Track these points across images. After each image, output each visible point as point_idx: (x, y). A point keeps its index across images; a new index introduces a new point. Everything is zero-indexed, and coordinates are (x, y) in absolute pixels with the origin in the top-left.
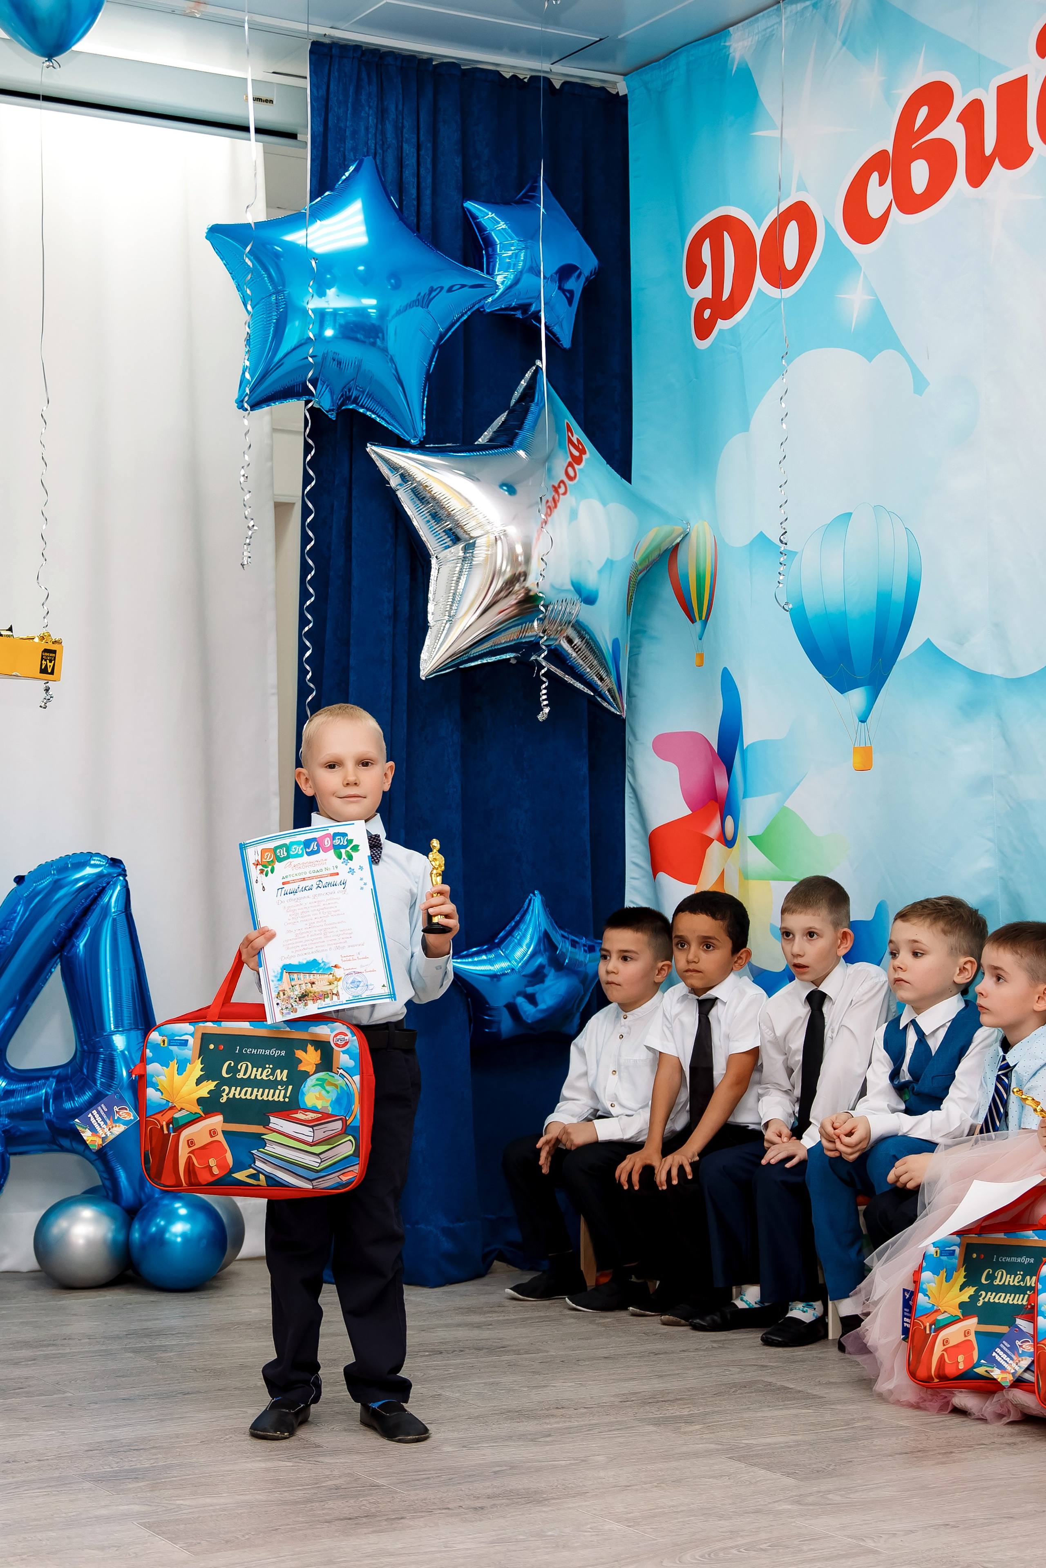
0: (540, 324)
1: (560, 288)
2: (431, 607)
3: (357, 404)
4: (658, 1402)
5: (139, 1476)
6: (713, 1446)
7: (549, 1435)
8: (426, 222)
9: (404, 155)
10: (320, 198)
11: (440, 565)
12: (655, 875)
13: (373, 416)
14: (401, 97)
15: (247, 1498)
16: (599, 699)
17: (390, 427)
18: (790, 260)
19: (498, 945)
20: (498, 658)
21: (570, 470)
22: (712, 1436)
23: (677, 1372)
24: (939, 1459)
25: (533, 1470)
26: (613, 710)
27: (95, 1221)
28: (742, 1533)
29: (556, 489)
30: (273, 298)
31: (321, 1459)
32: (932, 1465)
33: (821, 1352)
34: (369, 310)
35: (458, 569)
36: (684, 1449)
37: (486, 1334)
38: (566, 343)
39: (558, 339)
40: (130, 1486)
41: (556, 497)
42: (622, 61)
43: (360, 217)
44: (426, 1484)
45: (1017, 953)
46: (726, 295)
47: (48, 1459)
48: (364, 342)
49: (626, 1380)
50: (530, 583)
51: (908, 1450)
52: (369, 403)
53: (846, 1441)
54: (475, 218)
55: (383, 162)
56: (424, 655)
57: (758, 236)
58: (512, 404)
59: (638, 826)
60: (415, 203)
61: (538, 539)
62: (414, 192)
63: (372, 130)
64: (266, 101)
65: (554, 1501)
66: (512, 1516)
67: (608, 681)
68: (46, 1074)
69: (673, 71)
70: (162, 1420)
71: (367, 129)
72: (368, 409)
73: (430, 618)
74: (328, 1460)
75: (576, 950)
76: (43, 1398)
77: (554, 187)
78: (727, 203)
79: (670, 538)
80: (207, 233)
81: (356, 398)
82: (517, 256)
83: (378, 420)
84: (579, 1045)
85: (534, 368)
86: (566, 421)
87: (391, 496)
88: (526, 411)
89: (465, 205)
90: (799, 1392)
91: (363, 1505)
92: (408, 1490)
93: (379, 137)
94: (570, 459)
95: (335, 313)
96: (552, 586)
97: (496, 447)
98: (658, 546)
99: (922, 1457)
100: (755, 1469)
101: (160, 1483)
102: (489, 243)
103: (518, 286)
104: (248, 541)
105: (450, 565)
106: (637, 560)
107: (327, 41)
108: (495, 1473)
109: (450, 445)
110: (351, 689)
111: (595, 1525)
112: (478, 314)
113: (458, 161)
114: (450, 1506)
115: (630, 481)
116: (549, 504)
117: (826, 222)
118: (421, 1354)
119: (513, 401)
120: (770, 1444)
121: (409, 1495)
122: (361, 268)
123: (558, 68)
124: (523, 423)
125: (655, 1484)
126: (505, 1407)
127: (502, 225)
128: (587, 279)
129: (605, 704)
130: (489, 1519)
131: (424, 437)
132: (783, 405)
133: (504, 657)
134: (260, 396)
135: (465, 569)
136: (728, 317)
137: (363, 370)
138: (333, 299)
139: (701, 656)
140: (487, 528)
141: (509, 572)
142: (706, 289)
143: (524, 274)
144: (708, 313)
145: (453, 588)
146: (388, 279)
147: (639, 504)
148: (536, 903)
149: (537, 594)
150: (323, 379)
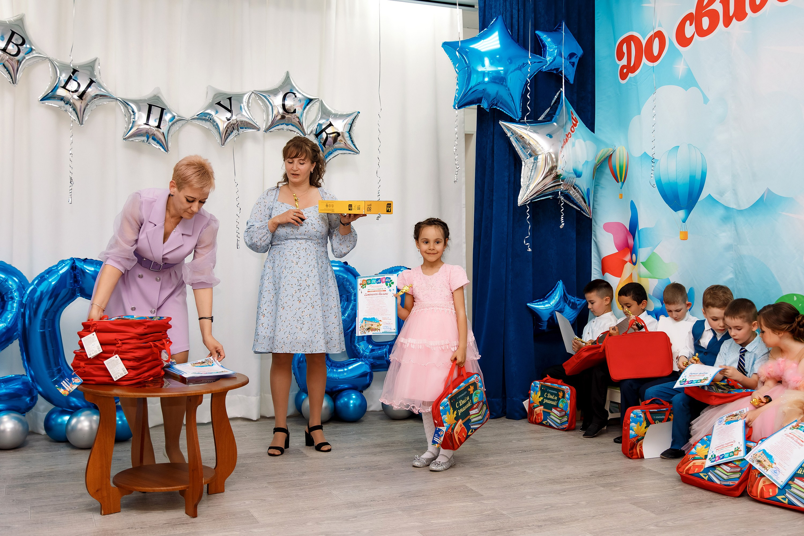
0: (562, 75)
1: (570, 62)
2: (522, 179)
3: (497, 106)
4: (604, 476)
5: (418, 509)
6: (624, 498)
7: (565, 491)
8: (521, 38)
9: (513, 14)
10: (482, 32)
11: (525, 164)
12: (603, 274)
13: (503, 110)
15: (456, 519)
16: (582, 212)
17: (509, 114)
18: (656, 52)
19: (546, 299)
20: (546, 197)
21: (572, 129)
22: (624, 492)
23: (610, 462)
24: (708, 505)
25: (559, 508)
26: (587, 215)
29: (567, 136)
30: (466, 68)
31: (483, 501)
32: (705, 508)
34: (501, 72)
35: (532, 167)
36: (614, 499)
37: (541, 443)
38: (572, 82)
39: (569, 81)
40: (415, 513)
41: (567, 138)
43: (498, 38)
44: (520, 514)
46: (632, 64)
48: (499, 83)
50: (557, 170)
51: (695, 501)
52: (501, 106)
53: (673, 496)
54: (539, 37)
56: (519, 197)
57: (644, 43)
58: (552, 105)
59: (596, 256)
60: (517, 31)
61: (560, 154)
62: (517, 27)
63: (502, 5)
65: (567, 523)
66: (552, 530)
67: (586, 206)
68: (386, 344)
70: (426, 482)
71: (500, 4)
72: (501, 108)
73: (522, 184)
74: (485, 502)
76: (384, 470)
77: (567, 25)
78: (632, 30)
79: (608, 153)
80: (442, 45)
81: (497, 104)
82: (554, 50)
83: (504, 112)
85: (560, 91)
86: (571, 110)
87: (508, 140)
88: (557, 108)
89: (536, 32)
90: (655, 472)
91: (498, 524)
92: (514, 517)
93: (504, 7)
94: (572, 125)
95: (488, 73)
96: (566, 171)
97: (546, 122)
98: (604, 155)
100: (640, 509)
101: (425, 512)
102: (544, 46)
103: (555, 62)
104: (457, 173)
105: (529, 165)
106: (596, 162)
108: (546, 509)
109: (529, 120)
110: (494, 208)
112: (540, 72)
113: (533, 15)
114: (530, 525)
115: (594, 132)
116: (564, 141)
117: (669, 38)
118: (518, 452)
119: (552, 104)
120: (645, 497)
121: (514, 519)
122: (498, 56)
124: (555, 112)
125: (604, 516)
126: (549, 478)
127: (549, 40)
128: (579, 58)
129: (584, 214)
130: (544, 531)
131: (521, 118)
132: (654, 111)
133: (548, 197)
134: (462, 104)
135: (534, 166)
136: (633, 72)
137: (499, 94)
138: (487, 67)
139: (621, 195)
140: (543, 152)
141: (550, 166)
142: (624, 62)
143: (557, 57)
144: (625, 71)
145: (530, 173)
146: (508, 60)
147: (597, 141)
148: (560, 284)
149: (561, 175)
150: (484, 98)
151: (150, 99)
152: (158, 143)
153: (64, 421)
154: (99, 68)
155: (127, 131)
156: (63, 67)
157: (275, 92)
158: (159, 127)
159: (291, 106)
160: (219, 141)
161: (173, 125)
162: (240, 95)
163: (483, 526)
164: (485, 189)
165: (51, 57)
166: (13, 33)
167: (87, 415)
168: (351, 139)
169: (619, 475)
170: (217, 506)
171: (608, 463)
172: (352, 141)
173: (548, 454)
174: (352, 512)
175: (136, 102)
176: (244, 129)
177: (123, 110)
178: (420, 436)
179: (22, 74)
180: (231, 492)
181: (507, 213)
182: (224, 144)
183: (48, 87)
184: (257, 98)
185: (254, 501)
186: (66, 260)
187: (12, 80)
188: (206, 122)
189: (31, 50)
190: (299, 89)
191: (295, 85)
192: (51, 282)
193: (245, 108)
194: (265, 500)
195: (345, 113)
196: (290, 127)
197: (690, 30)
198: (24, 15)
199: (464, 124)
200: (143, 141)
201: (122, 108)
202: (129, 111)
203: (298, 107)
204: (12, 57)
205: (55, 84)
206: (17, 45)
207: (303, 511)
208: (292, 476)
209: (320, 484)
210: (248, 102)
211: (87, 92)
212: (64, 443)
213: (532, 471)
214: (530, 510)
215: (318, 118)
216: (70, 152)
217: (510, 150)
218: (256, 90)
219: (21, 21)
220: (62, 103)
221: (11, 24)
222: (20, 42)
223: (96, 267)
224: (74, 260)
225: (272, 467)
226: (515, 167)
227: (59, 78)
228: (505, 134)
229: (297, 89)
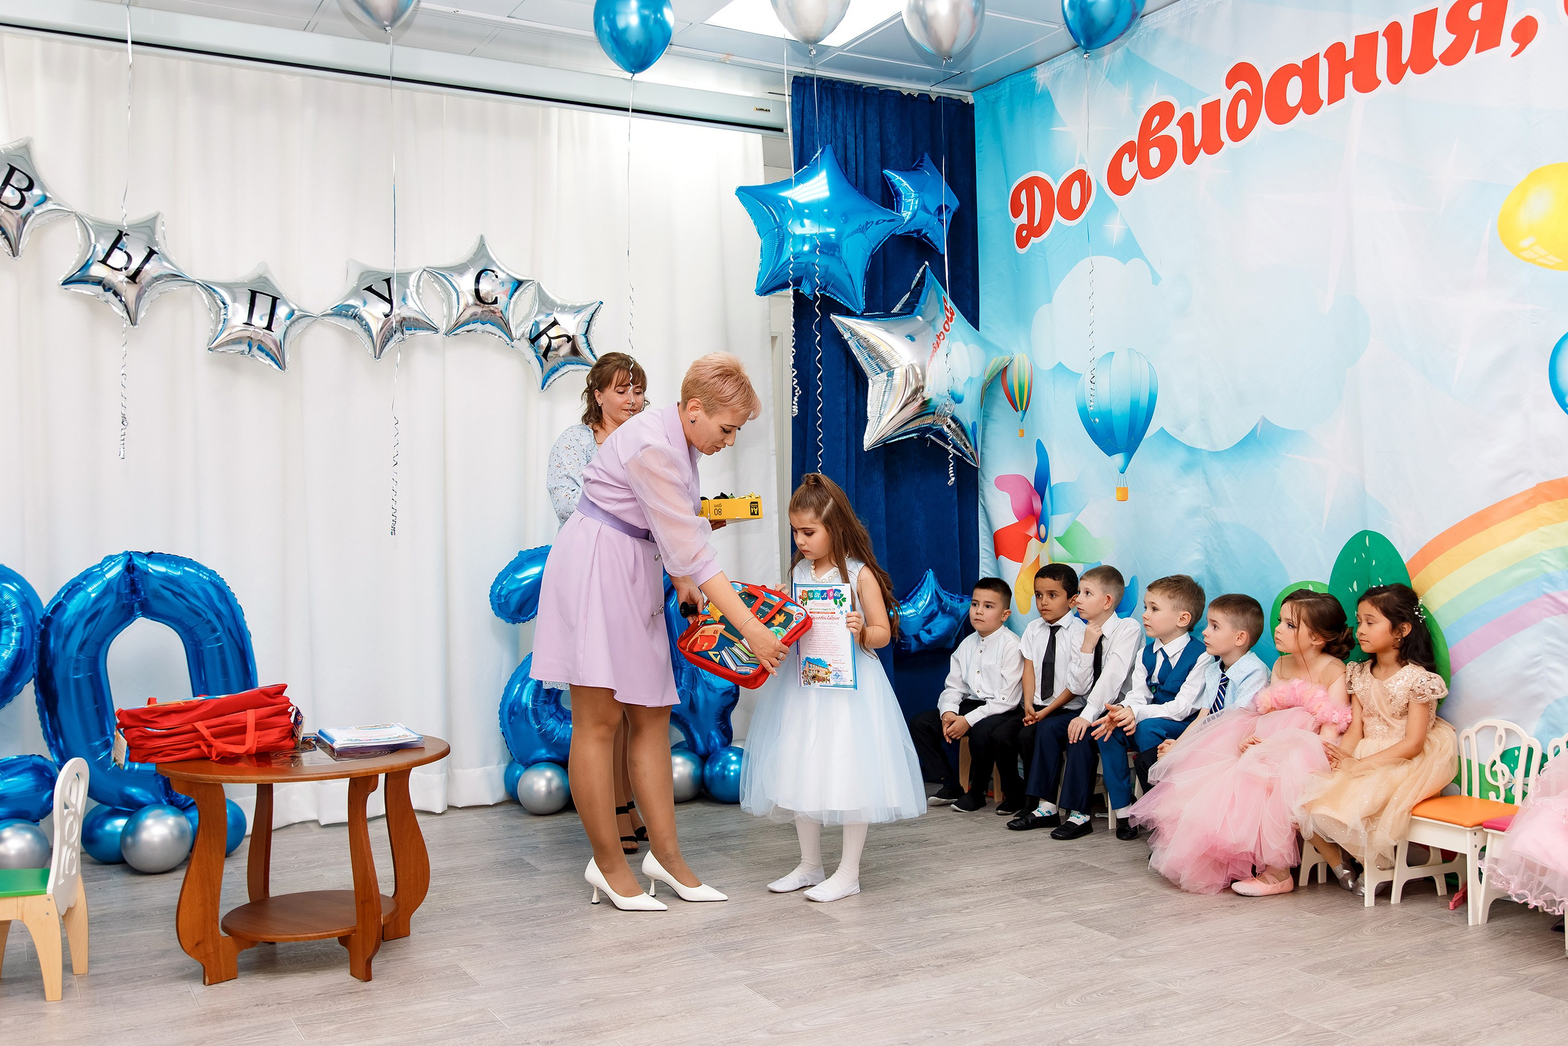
1: (938, 219)
2: (869, 409)
3: (825, 291)
4: (1023, 880)
5: (739, 948)
6: (1063, 913)
8: (861, 182)
9: (848, 142)
10: (801, 170)
11: (874, 383)
12: (997, 559)
14: (845, 108)
16: (964, 457)
17: (845, 304)
18: (1075, 203)
19: (909, 600)
20: (908, 436)
21: (946, 325)
22: (1061, 905)
23: (1029, 857)
24: (1194, 919)
25: (964, 935)
26: (973, 464)
27: (683, 764)
28: (1096, 981)
29: (938, 337)
30: (777, 230)
31: (840, 931)
32: (1192, 924)
33: (1107, 839)
34: (831, 235)
35: (884, 387)
36: (1047, 916)
37: (914, 831)
38: (942, 251)
39: (937, 249)
40: (735, 955)
41: (939, 341)
42: (970, 84)
43: (825, 181)
45: (1225, 613)
46: (1036, 223)
47: (682, 936)
48: (827, 254)
49: (1001, 864)
50: (925, 393)
51: (1175, 913)
52: (832, 290)
53: (1137, 907)
54: (889, 179)
55: (836, 146)
56: (866, 437)
57: (1056, 190)
58: (911, 289)
59: (986, 528)
60: (855, 171)
61: (929, 366)
62: (854, 164)
63: (829, 129)
64: (766, 110)
65: (982, 959)
66: (961, 972)
67: (970, 448)
69: (1002, 90)
70: (743, 903)
71: (826, 127)
72: (832, 294)
73: (869, 415)
75: (953, 602)
77: (933, 160)
78: (1036, 169)
79: (1002, 364)
80: (736, 192)
81: (826, 286)
82: (913, 201)
83: (838, 300)
84: (956, 656)
85: (924, 266)
86: (942, 296)
87: (844, 344)
88: (920, 292)
89: (884, 172)
90: (1102, 870)
91: (872, 966)
92: (895, 953)
93: (834, 133)
94: (946, 319)
95: (811, 237)
96: (937, 394)
97: (905, 315)
98: (998, 368)
99: (1184, 918)
100: (1091, 930)
101: (751, 953)
102: (898, 194)
103: (915, 219)
105: (880, 384)
106: (985, 377)
107: (802, 76)
109: (878, 313)
111: (1010, 977)
112: (895, 236)
113: (878, 145)
114: (923, 965)
115: (978, 330)
116: (935, 345)
117: (1097, 183)
118: (881, 847)
119: (913, 286)
120: (1094, 911)
121: (897, 957)
122: (826, 210)
123: (934, 89)
124: (919, 299)
125: (1037, 944)
126: (937, 886)
127: (905, 184)
128: (954, 213)
129: (968, 461)
131: (864, 309)
133: (911, 436)
134: (767, 289)
135: (888, 386)
136: (1037, 236)
137: (829, 272)
138: (809, 228)
139: (1022, 431)
140: (901, 363)
141: (914, 387)
142: (1023, 219)
143: (919, 212)
144: (1024, 233)
145: (882, 397)
146: (841, 218)
147: (985, 344)
148: (930, 574)
149: (930, 400)
150: (806, 277)
151: (252, 282)
152: (268, 355)
153: (116, 828)
154: (162, 230)
155: (214, 335)
156: (101, 228)
157: (460, 269)
158: (269, 327)
159: (488, 293)
160: (371, 351)
161: (293, 325)
162: (403, 275)
163: (850, 970)
164: (809, 424)
165: (79, 210)
166: (12, 170)
167: (157, 817)
168: (589, 346)
169: (1046, 877)
170: (402, 959)
171: (1025, 859)
172: (591, 350)
173: (928, 849)
174: (632, 958)
175: (228, 287)
176: (413, 332)
177: (206, 301)
178: (717, 828)
179: (28, 239)
180: (422, 935)
181: (845, 463)
182: (380, 354)
183: (74, 262)
184: (432, 280)
185: (462, 948)
186: (117, 556)
187: (12, 250)
188: (348, 320)
189: (45, 199)
190: (502, 264)
191: (495, 259)
192: (90, 594)
193: (413, 295)
194: (481, 946)
195: (578, 304)
196: (489, 327)
197: (1129, 168)
198: (31, 140)
199: (769, 321)
200: (242, 352)
201: (204, 296)
202: (216, 302)
203: (500, 293)
204: (10, 210)
205: (88, 257)
206: (19, 190)
207: (548, 961)
208: (518, 903)
209: (568, 914)
210: (418, 286)
211: (143, 270)
212: (119, 865)
213: (908, 878)
214: (919, 941)
215: (534, 312)
216: (122, 372)
217: (847, 361)
218: (431, 265)
219: (26, 149)
220: (100, 289)
221: (8, 154)
222: (25, 184)
223: (169, 566)
224: (131, 556)
225: (482, 890)
226: (857, 390)
227: (95, 247)
228: (841, 336)
229: (499, 264)
